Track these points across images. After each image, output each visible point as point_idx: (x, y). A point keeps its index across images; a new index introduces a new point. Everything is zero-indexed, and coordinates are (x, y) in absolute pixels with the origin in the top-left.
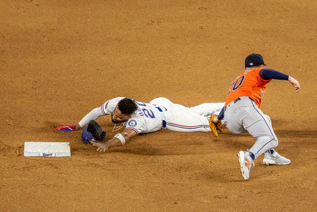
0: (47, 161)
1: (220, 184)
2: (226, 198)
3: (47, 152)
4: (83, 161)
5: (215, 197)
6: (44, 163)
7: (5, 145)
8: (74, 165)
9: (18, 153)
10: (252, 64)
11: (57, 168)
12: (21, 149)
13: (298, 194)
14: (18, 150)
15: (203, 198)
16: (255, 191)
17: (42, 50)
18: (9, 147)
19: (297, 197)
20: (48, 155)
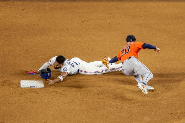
0: (32, 90)
1: (119, 101)
2: (122, 108)
3: (32, 85)
4: (50, 89)
5: (116, 108)
6: (30, 91)
7: (11, 82)
8: (46, 92)
9: (17, 86)
10: (132, 40)
11: (37, 93)
12: (19, 84)
13: (158, 106)
14: (17, 85)
15: (110, 108)
16: (136, 105)
17: (29, 34)
18: (13, 83)
19: (157, 108)
20: (33, 87)
